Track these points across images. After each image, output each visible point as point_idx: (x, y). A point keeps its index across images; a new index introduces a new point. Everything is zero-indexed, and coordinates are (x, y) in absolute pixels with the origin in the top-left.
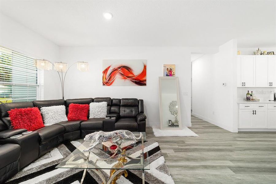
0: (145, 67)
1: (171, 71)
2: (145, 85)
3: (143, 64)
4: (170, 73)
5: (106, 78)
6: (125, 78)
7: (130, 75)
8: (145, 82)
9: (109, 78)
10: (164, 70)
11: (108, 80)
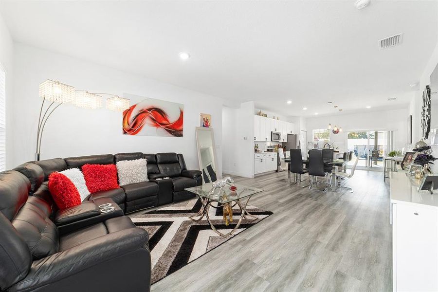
0: (182, 113)
1: (207, 121)
2: (181, 135)
3: (180, 109)
4: (206, 124)
5: (128, 123)
6: (157, 126)
7: (165, 122)
8: (181, 132)
9: (134, 122)
10: (201, 120)
11: (132, 125)
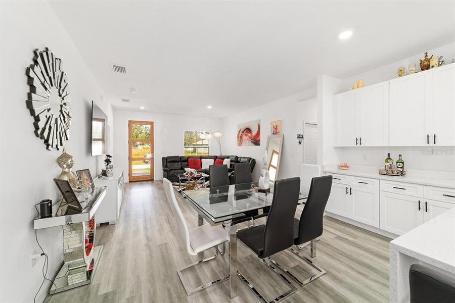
0: (259, 126)
3: (258, 123)
4: (275, 131)
8: (259, 142)
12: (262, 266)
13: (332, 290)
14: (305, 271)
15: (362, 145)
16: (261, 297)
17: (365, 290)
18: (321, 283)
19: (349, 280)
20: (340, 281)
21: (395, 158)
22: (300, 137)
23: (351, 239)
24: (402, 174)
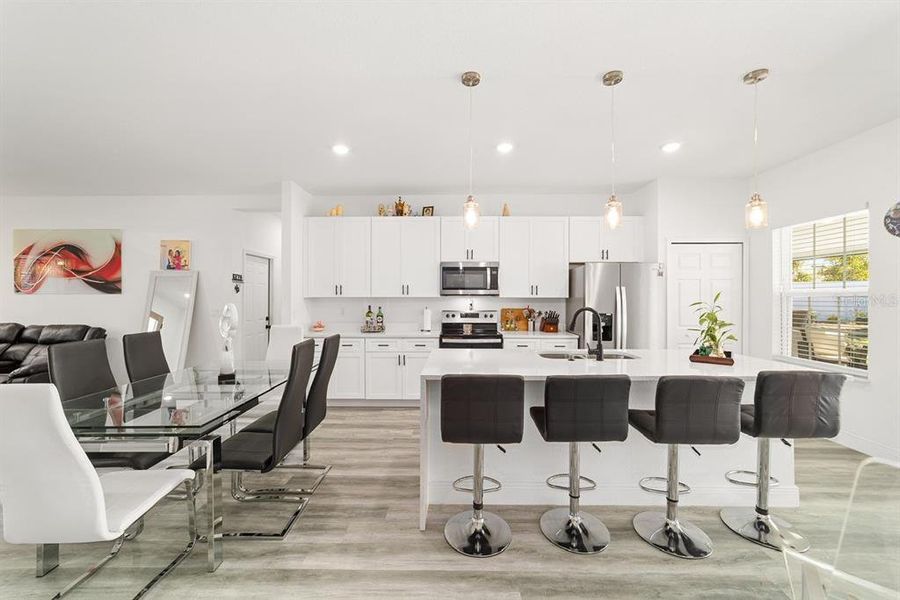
0: (118, 247)
1: (178, 256)
2: (119, 291)
3: (114, 239)
4: (176, 262)
6: (70, 276)
7: (83, 268)
8: (117, 285)
9: (31, 272)
11: (28, 279)
12: (237, 507)
13: (344, 478)
14: (306, 478)
15: (342, 296)
16: (260, 535)
17: (374, 460)
18: (331, 478)
19: (356, 461)
20: (349, 466)
21: (375, 311)
22: (237, 278)
23: (340, 422)
24: (382, 329)
